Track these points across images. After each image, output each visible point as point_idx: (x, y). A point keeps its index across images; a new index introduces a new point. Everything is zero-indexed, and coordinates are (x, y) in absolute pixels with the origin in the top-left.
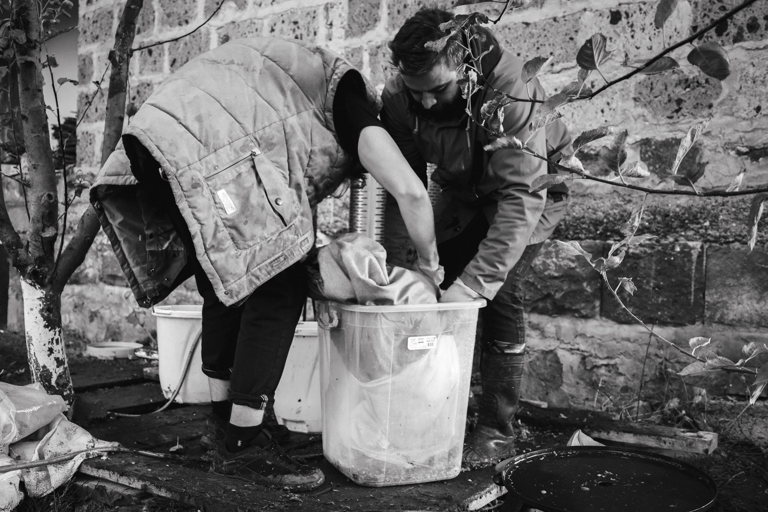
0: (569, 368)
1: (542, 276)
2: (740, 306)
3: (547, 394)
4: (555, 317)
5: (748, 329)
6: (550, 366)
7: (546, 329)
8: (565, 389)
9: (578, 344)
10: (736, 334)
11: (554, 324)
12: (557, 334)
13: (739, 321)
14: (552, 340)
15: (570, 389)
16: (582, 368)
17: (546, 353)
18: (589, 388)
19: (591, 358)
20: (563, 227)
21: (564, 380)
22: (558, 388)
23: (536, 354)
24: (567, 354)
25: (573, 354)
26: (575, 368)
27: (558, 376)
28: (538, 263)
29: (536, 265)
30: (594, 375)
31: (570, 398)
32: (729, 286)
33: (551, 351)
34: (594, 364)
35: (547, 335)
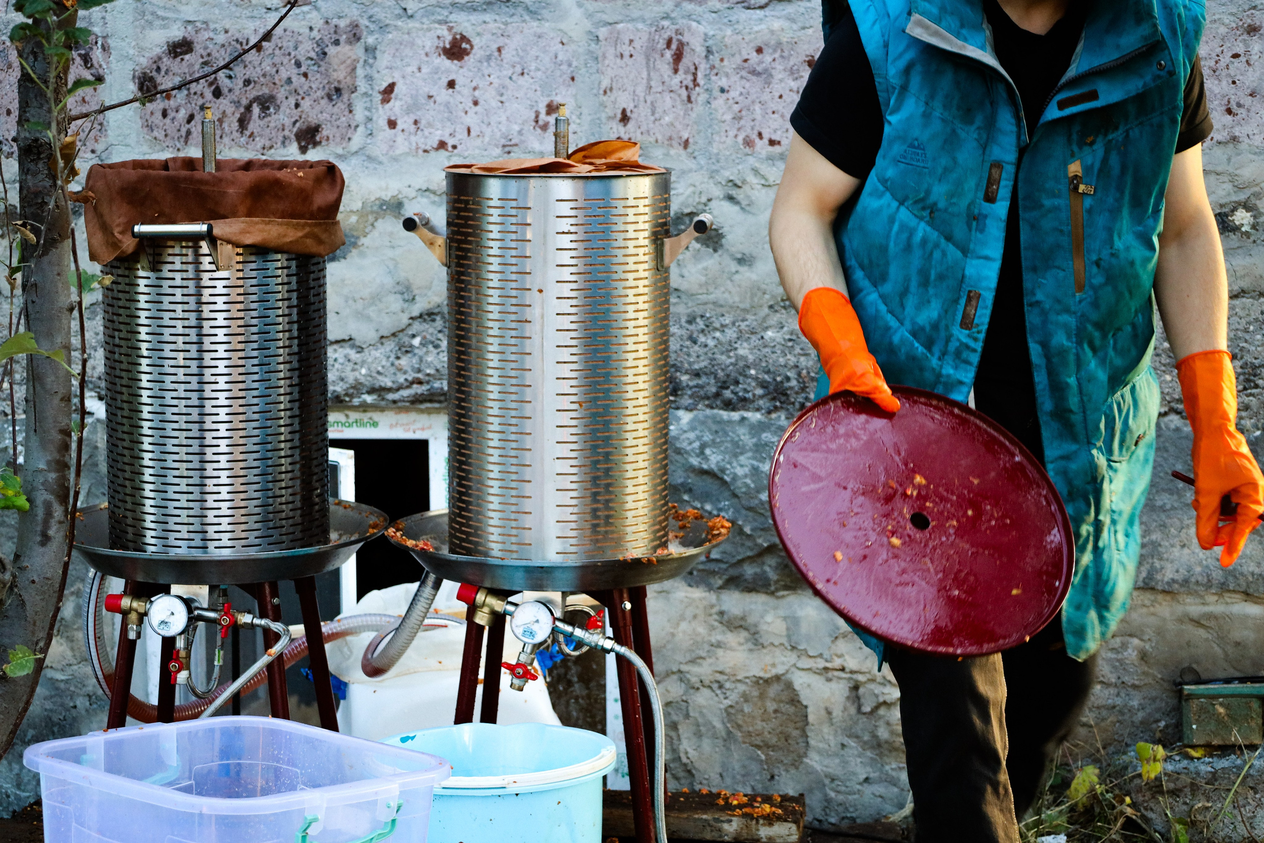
0: (823, 712)
1: (754, 503)
2: (1186, 551)
3: (772, 777)
4: (783, 596)
5: (1202, 597)
6: (776, 711)
7: (763, 627)
8: (814, 761)
9: (840, 656)
10: (1179, 609)
11: (781, 613)
12: (789, 637)
13: (1186, 581)
14: (778, 652)
15: (826, 762)
16: (853, 710)
17: (763, 683)
18: (869, 753)
19: (872, 686)
20: (794, 383)
21: (812, 742)
22: (797, 763)
23: (741, 688)
24: (817, 682)
25: (829, 680)
26: (837, 713)
27: (796, 733)
28: (740, 471)
29: (735, 477)
30: (881, 723)
31: (827, 781)
32: (1162, 509)
33: (777, 678)
34: (881, 700)
35: (765, 640)
